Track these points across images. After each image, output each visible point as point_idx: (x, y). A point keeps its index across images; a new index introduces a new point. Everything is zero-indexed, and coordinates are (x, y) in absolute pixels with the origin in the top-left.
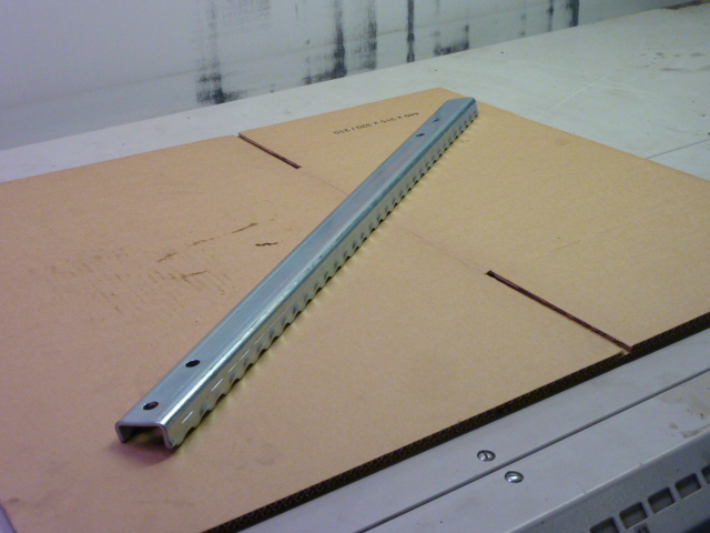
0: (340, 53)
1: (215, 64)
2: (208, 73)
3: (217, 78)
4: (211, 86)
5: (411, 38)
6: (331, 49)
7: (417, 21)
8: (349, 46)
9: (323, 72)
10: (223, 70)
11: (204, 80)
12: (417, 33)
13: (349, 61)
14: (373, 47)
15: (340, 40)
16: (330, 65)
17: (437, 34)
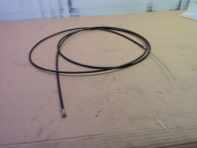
0: (179, 6)
1: (151, 4)
2: (149, 6)
3: (151, 7)
4: (149, 9)
6: (178, 4)
8: (182, 4)
9: (174, 9)
10: (153, 6)
11: (148, 7)
13: (181, 7)
14: (188, 5)
15: (180, 3)
16: (177, 8)
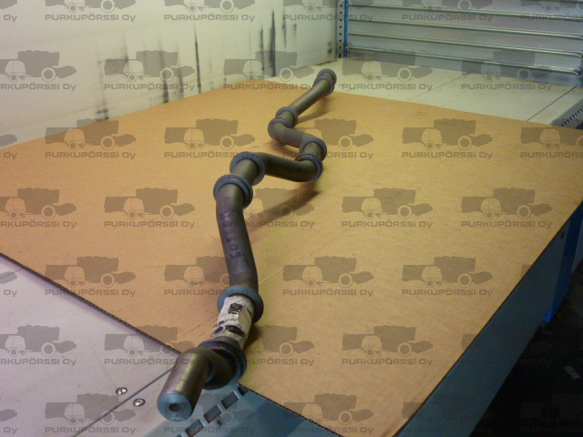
0: (166, 95)
1: (104, 104)
2: (101, 108)
3: (106, 111)
4: (102, 116)
5: (199, 85)
6: (161, 92)
7: (201, 77)
8: (170, 91)
10: (108, 107)
11: (99, 112)
12: (202, 83)
13: (171, 98)
14: (182, 91)
16: (162, 100)
17: (212, 83)
